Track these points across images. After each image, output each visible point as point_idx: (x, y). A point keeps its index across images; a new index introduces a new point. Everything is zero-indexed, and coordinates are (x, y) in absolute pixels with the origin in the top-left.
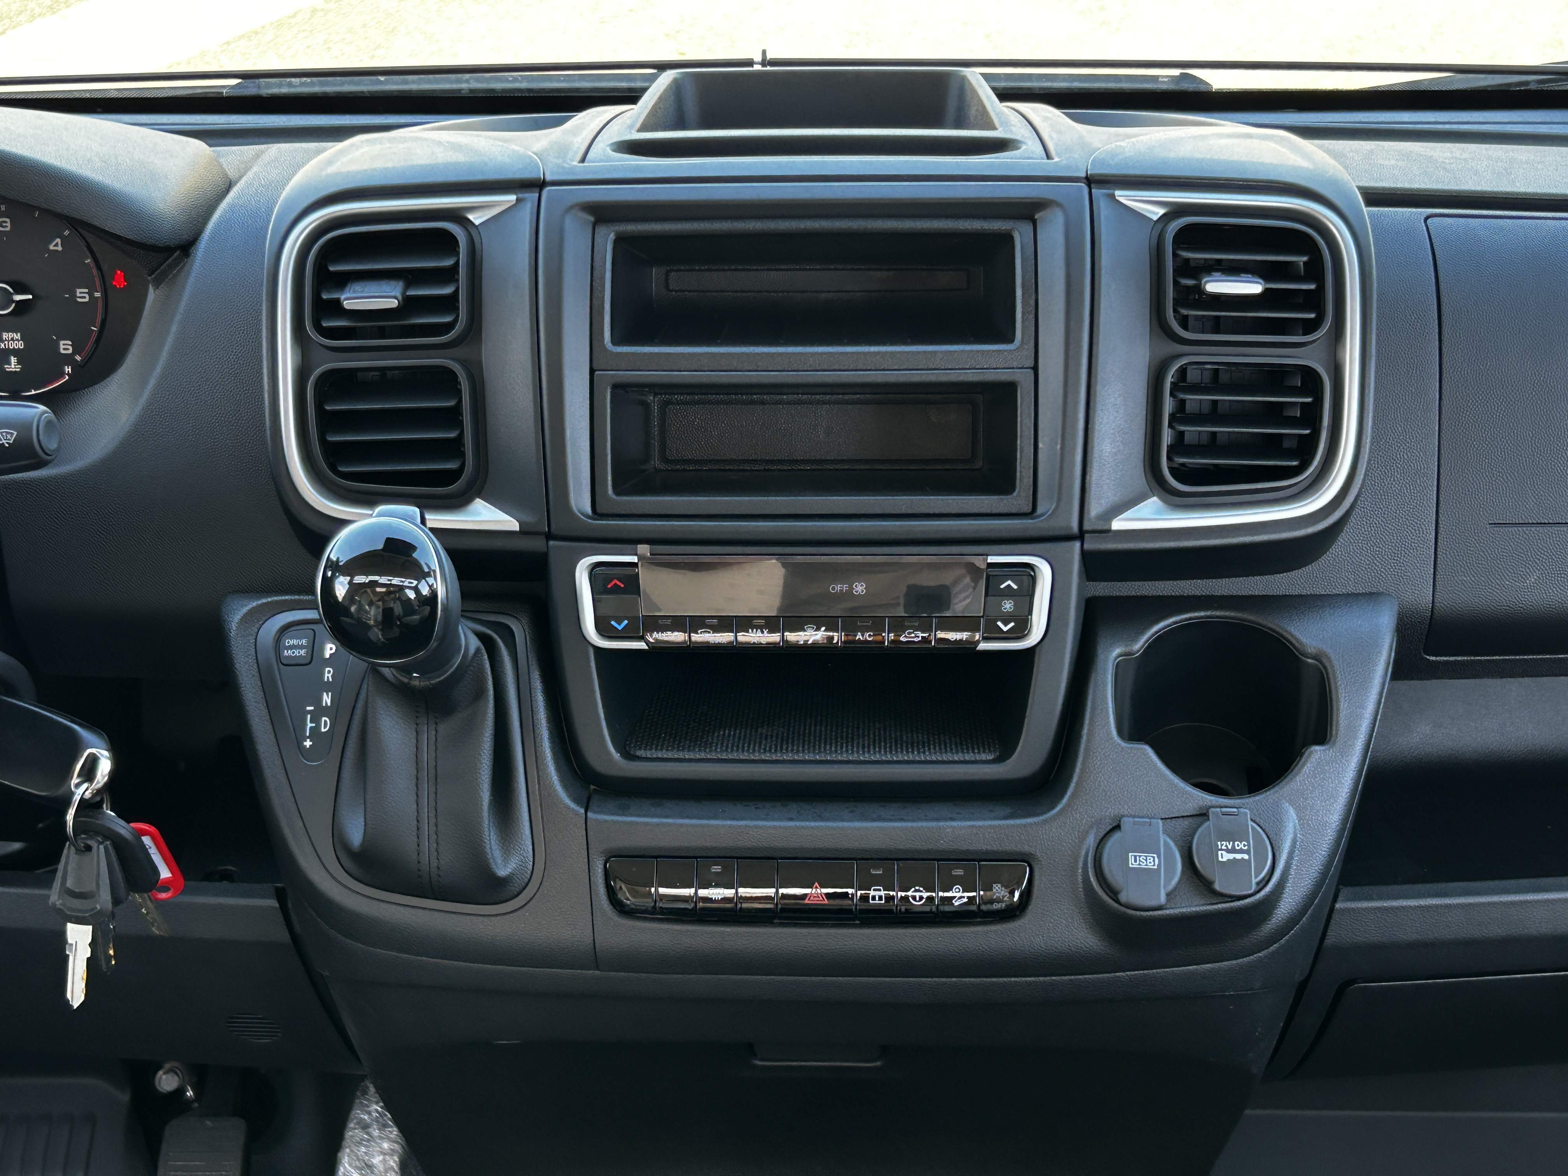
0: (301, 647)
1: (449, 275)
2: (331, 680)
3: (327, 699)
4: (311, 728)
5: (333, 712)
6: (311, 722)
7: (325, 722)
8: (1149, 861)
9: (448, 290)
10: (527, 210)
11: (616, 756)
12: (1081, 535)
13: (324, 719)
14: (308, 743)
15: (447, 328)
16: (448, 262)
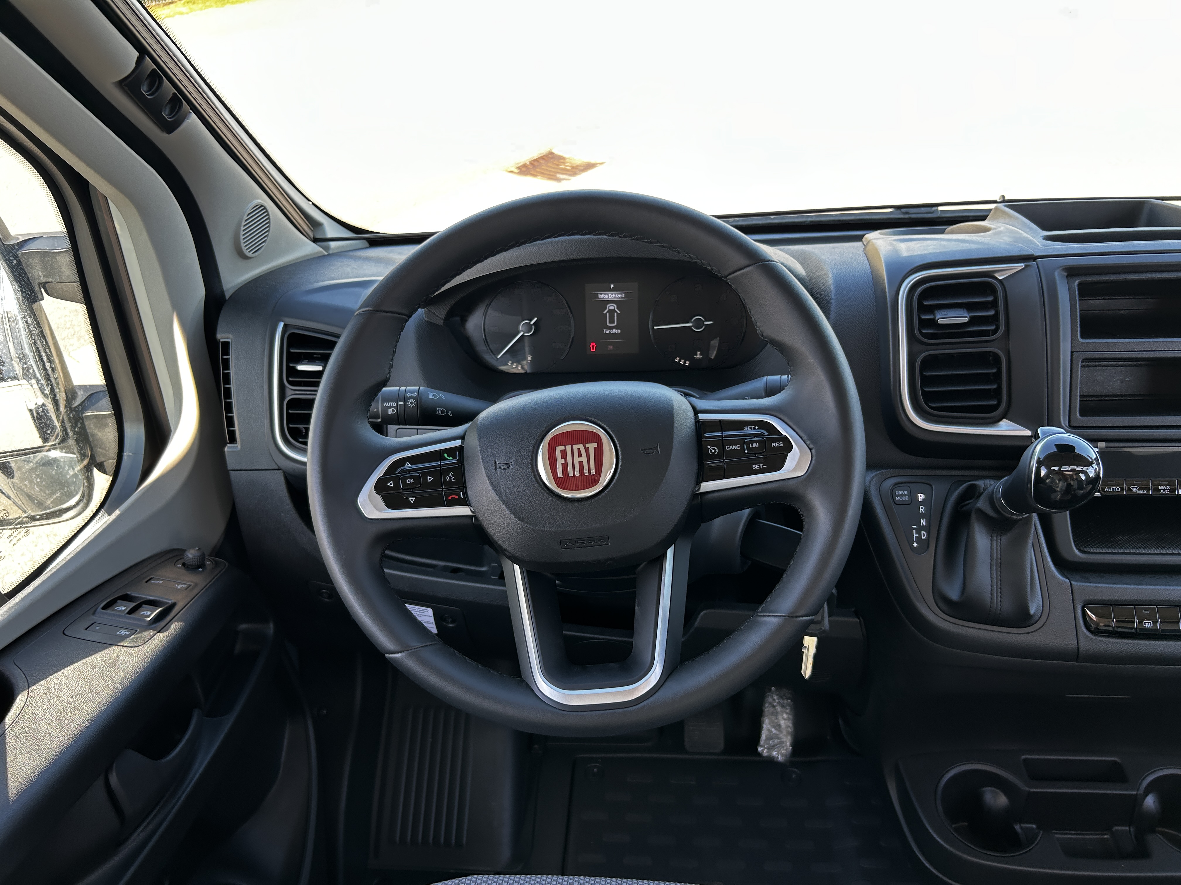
0: (905, 495)
1: (992, 305)
2: (923, 512)
3: (923, 522)
4: (916, 536)
5: (928, 529)
6: (915, 534)
7: (924, 534)
9: (991, 313)
11: (1076, 551)
13: (922, 532)
14: (915, 545)
15: (995, 331)
16: (991, 299)
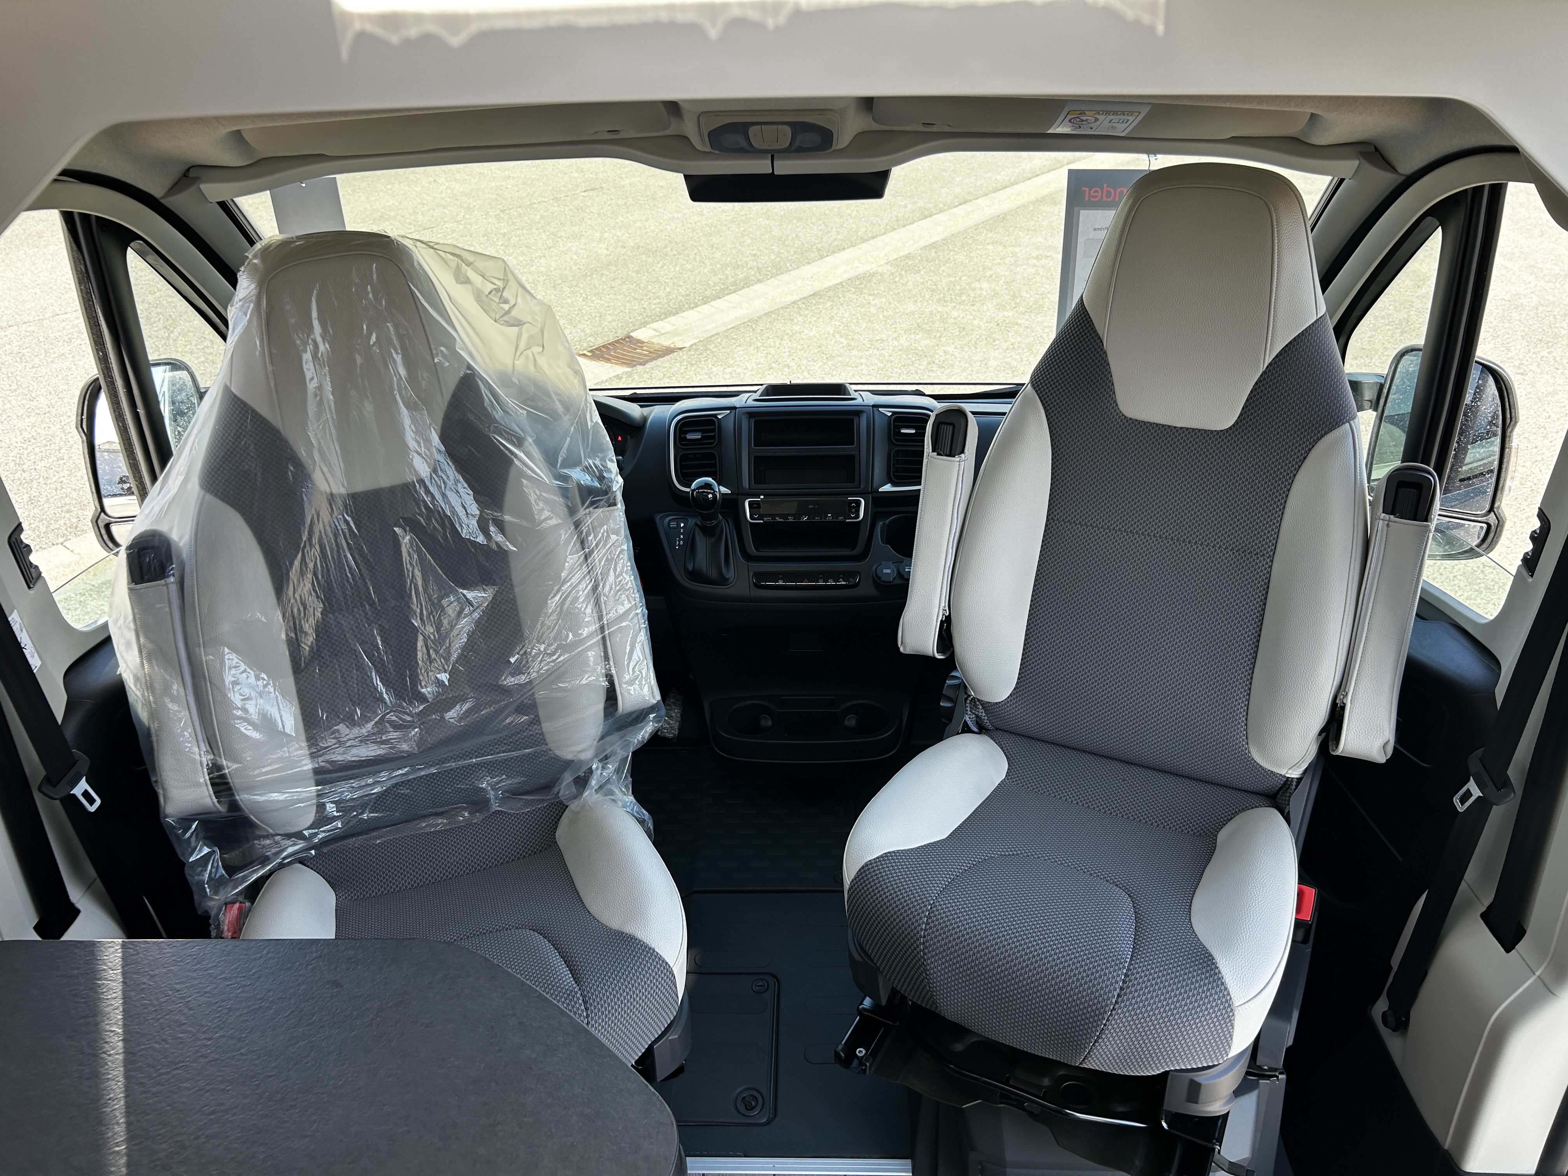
0: (675, 524)
1: (713, 430)
2: (682, 532)
5: (683, 539)
6: (678, 542)
7: (682, 543)
8: (888, 571)
9: (713, 435)
10: (733, 414)
11: (755, 550)
12: (872, 493)
14: (677, 547)
15: (712, 443)
16: (713, 427)
